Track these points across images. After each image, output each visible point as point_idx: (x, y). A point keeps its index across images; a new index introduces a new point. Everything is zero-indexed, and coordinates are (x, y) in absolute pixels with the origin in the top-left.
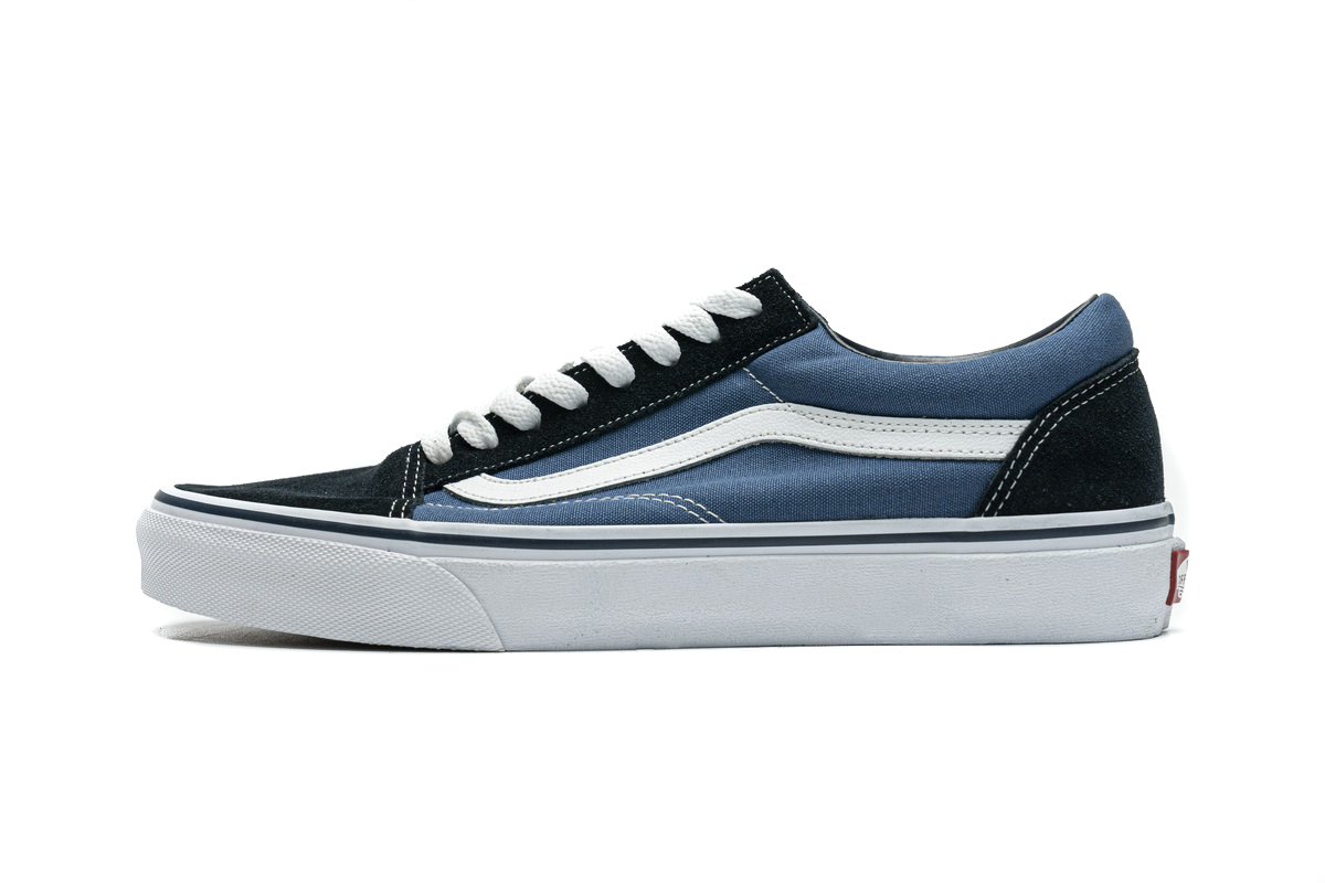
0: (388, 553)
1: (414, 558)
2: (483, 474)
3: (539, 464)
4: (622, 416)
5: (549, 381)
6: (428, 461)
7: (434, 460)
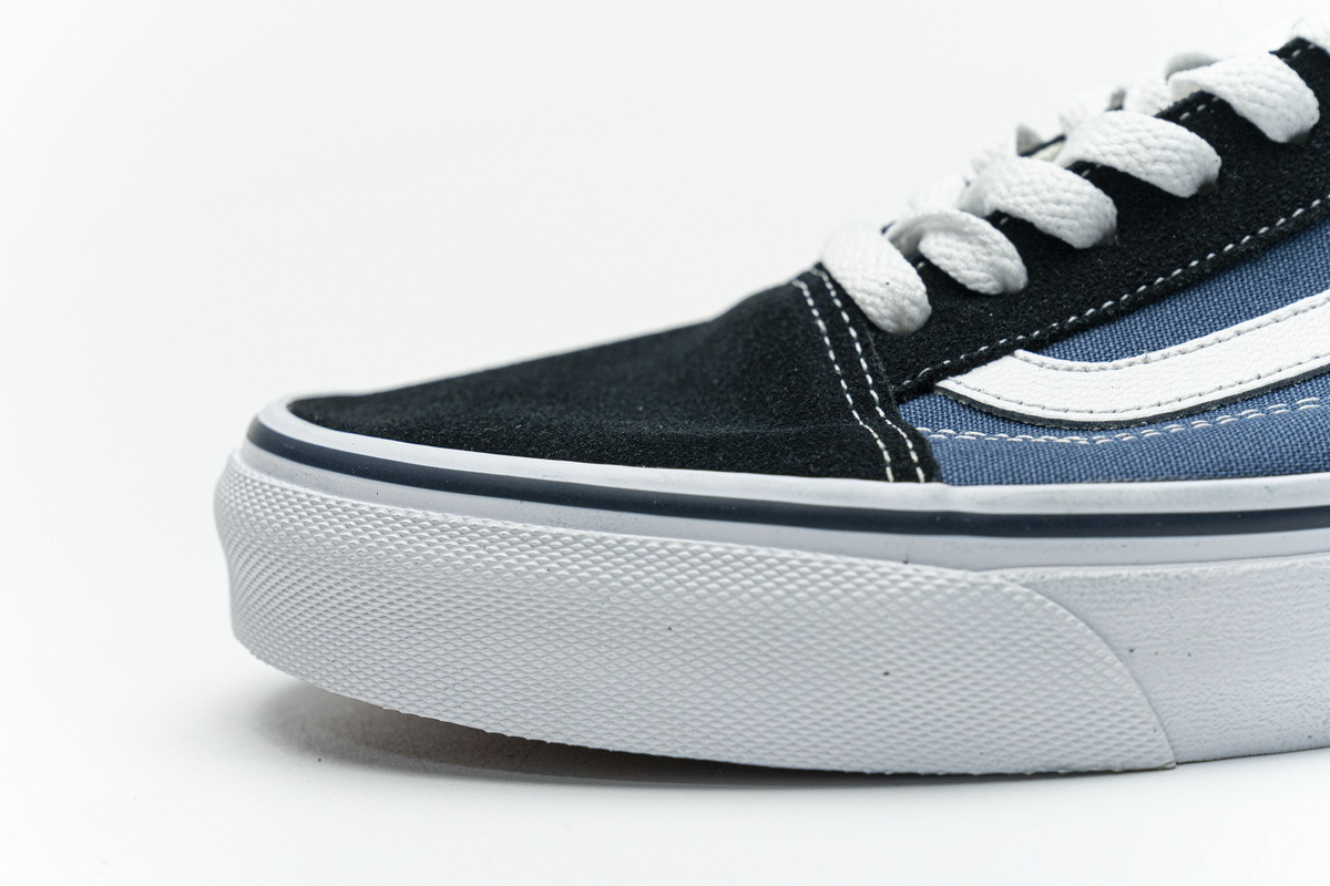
0: (908, 569)
1: (972, 576)
2: (1020, 353)
4: (1306, 205)
6: (873, 326)
7: (887, 324)
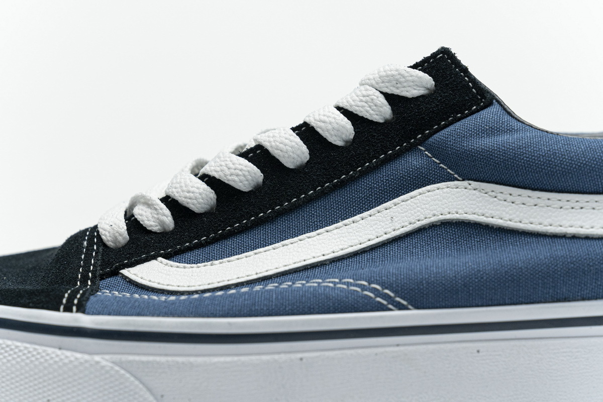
0: (59, 352)
1: (87, 357)
2: (160, 259)
3: (216, 247)
4: (298, 197)
5: (223, 163)
6: (105, 245)
7: (110, 244)
